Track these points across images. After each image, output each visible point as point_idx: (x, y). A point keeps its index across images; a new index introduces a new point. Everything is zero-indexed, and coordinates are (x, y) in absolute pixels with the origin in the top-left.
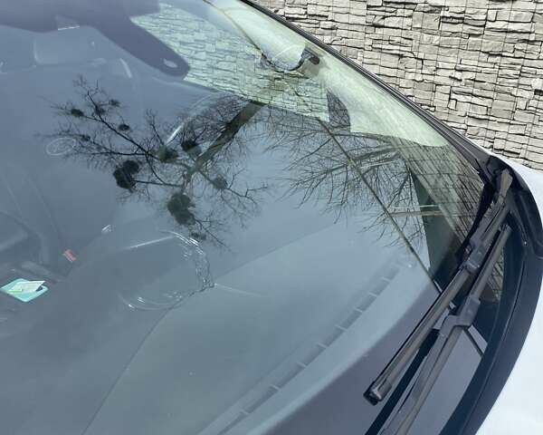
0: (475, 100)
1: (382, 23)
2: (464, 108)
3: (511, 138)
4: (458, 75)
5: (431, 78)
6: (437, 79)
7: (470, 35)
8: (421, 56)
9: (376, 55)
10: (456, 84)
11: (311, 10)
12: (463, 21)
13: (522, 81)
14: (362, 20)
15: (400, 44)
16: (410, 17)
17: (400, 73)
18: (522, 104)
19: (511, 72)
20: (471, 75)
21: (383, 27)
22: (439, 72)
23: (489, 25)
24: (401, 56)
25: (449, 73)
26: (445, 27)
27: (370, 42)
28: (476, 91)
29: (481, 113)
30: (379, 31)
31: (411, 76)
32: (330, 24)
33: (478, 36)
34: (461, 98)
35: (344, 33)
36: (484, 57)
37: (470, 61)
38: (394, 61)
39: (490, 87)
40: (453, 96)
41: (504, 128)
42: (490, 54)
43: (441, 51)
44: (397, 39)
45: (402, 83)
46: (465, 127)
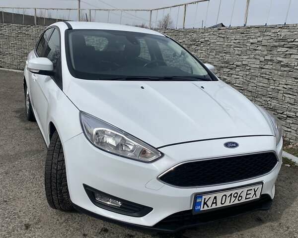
0: (291, 96)
1: (264, 67)
2: (287, 100)
4: (285, 86)
6: (279, 88)
7: (290, 71)
8: (274, 79)
9: (261, 79)
10: (285, 90)
11: (244, 63)
12: (287, 66)
14: (258, 66)
15: (268, 75)
16: (272, 65)
17: (268, 86)
20: (289, 86)
21: (264, 68)
22: (280, 85)
23: (295, 67)
24: (268, 79)
25: (283, 86)
26: (282, 69)
27: (260, 74)
28: (291, 93)
29: (292, 101)
30: (263, 70)
31: (271, 87)
32: (249, 68)
33: (292, 72)
34: (286, 95)
35: (253, 71)
36: (294, 80)
37: (289, 81)
38: (266, 81)
39: (296, 91)
40: (284, 95)
43: (281, 77)
44: (268, 73)
45: (269, 89)
46: (287, 107)
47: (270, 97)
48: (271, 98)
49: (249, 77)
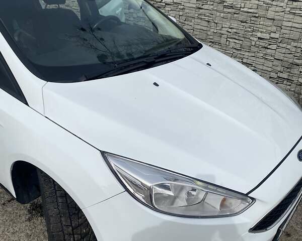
0: (236, 41)
1: (202, 7)
2: (232, 45)
3: (249, 58)
4: (230, 30)
5: (220, 31)
6: (222, 32)
7: (235, 13)
8: (216, 22)
9: (199, 21)
10: (229, 34)
12: (232, 7)
13: (254, 33)
14: (194, 6)
15: (208, 16)
16: (212, 5)
17: (208, 29)
18: (253, 43)
19: (249, 30)
20: (235, 30)
21: (201, 9)
22: (223, 29)
23: (242, 9)
24: (209, 22)
25: (226, 29)
26: (225, 10)
27: (197, 15)
28: (237, 37)
29: (238, 47)
30: (201, 11)
31: (212, 30)
32: (182, 7)
33: (238, 14)
34: (231, 40)
35: (187, 11)
36: (240, 23)
37: (235, 24)
38: (205, 24)
39: (242, 36)
40: (228, 39)
41: (247, 54)
42: (242, 22)
43: (224, 20)
44: (207, 14)
45: (209, 33)
46: (232, 53)
47: (211, 42)
48: (213, 42)
49: (184, 18)
